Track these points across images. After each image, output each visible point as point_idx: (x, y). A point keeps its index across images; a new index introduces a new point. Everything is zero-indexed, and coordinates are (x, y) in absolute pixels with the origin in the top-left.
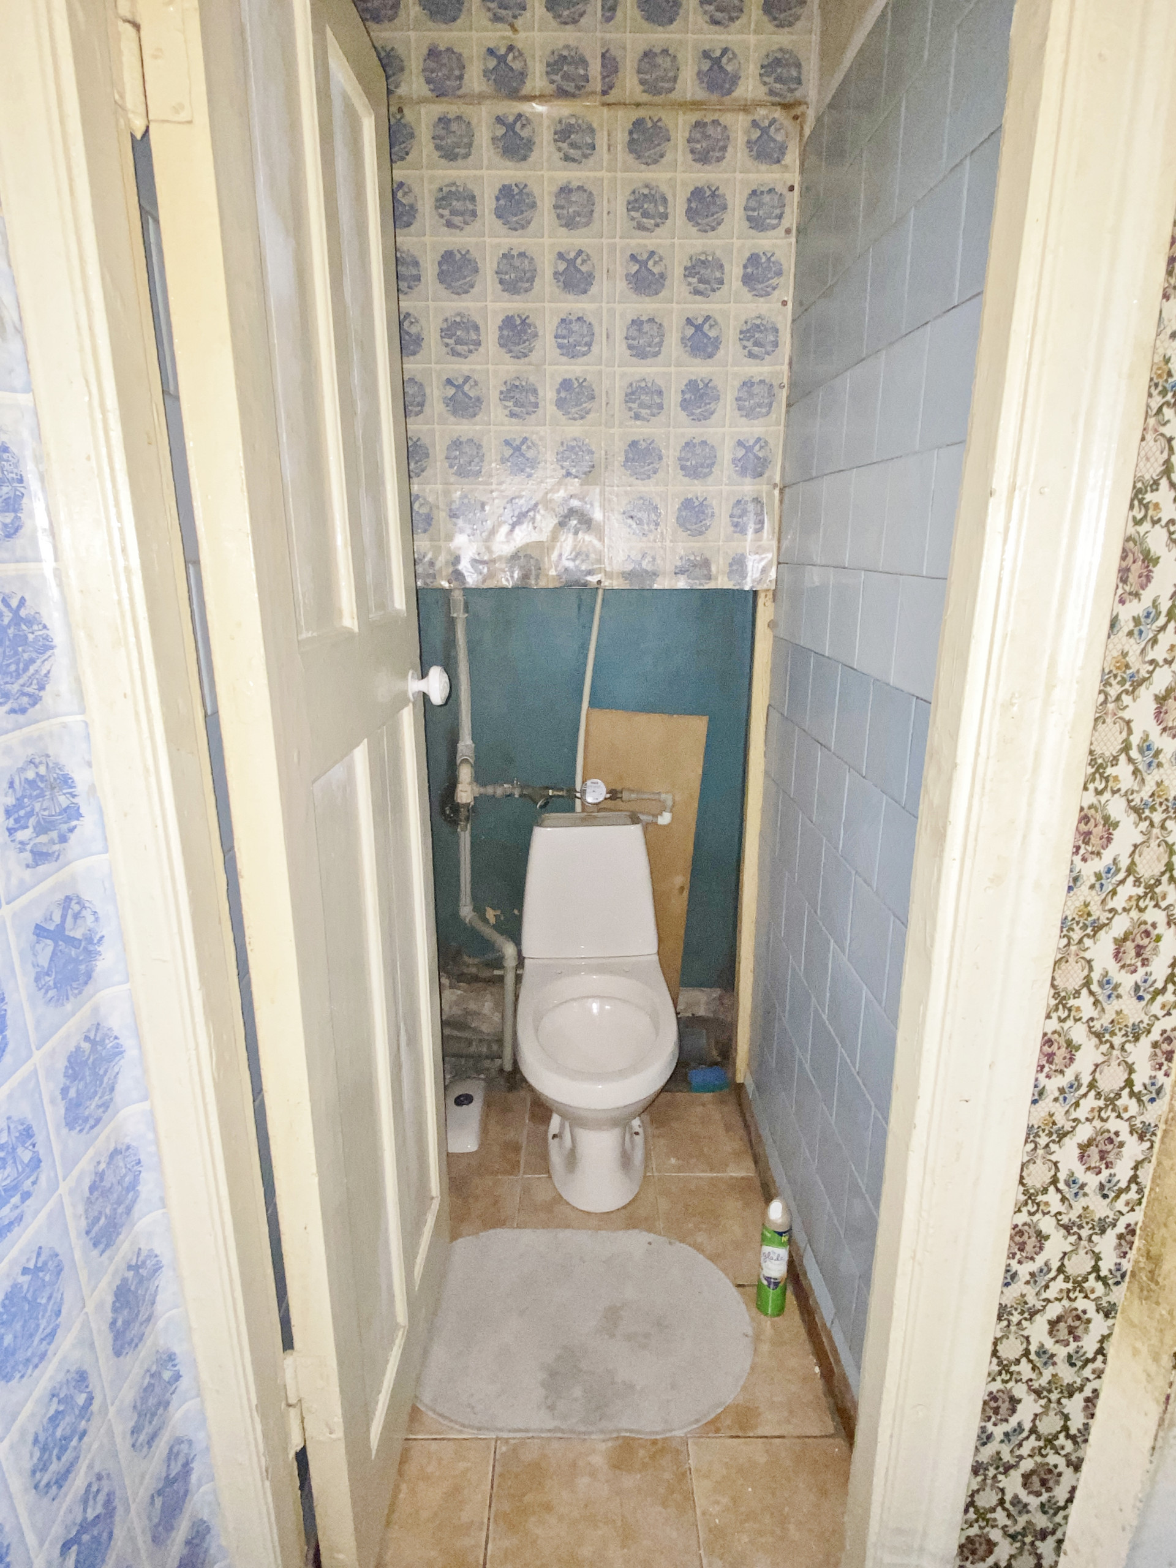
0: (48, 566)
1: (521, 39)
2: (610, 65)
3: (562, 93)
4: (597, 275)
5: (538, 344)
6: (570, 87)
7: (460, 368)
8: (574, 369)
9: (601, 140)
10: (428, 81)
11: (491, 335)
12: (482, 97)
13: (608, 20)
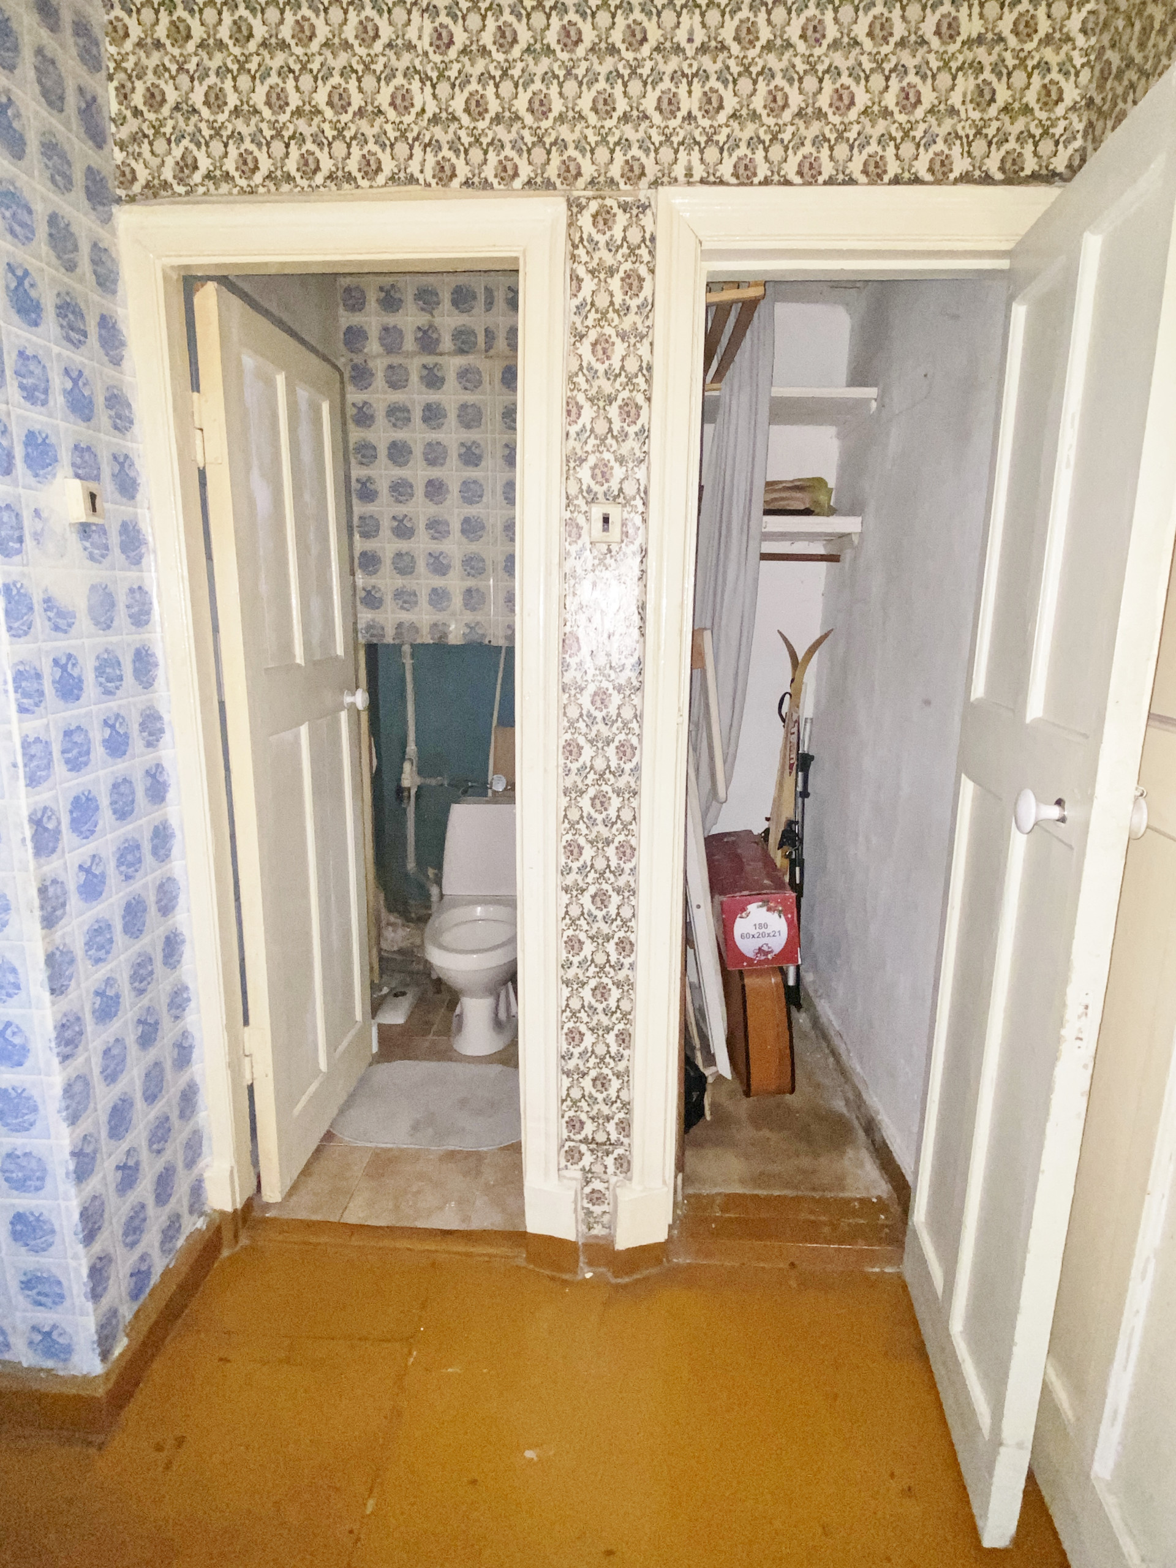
0: (158, 636)
1: (437, 321)
2: (489, 334)
3: (462, 351)
4: (485, 456)
5: (449, 496)
6: (465, 347)
7: (401, 510)
8: (472, 511)
9: (486, 378)
10: (382, 345)
11: (420, 491)
12: (413, 354)
13: (488, 310)
